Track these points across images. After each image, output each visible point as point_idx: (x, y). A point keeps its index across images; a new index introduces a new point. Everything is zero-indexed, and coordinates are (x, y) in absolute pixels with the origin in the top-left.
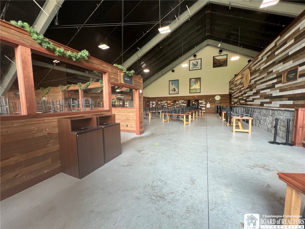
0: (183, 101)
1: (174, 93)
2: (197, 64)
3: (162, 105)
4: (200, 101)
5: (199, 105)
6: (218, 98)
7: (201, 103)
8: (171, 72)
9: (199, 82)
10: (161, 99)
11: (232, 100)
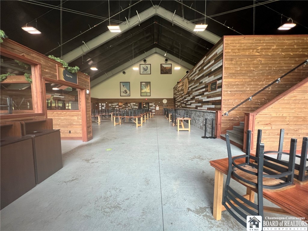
0: (135, 103)
1: (125, 95)
2: (147, 68)
3: (113, 107)
4: (150, 104)
5: (150, 107)
6: (165, 102)
7: (152, 106)
8: (122, 73)
9: (149, 86)
10: (113, 101)
11: (176, 104)
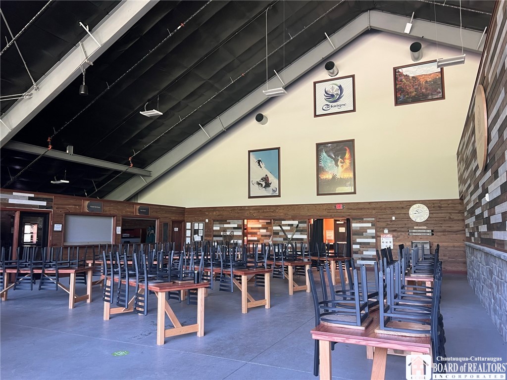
0: (296, 223)
1: (263, 192)
2: (341, 93)
3: (225, 236)
4: (355, 225)
5: (353, 237)
7: (361, 233)
8: (253, 121)
11: (466, 222)
